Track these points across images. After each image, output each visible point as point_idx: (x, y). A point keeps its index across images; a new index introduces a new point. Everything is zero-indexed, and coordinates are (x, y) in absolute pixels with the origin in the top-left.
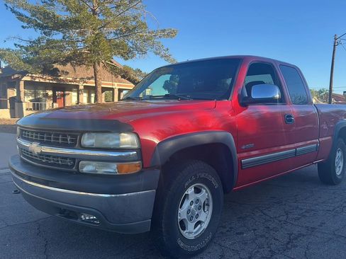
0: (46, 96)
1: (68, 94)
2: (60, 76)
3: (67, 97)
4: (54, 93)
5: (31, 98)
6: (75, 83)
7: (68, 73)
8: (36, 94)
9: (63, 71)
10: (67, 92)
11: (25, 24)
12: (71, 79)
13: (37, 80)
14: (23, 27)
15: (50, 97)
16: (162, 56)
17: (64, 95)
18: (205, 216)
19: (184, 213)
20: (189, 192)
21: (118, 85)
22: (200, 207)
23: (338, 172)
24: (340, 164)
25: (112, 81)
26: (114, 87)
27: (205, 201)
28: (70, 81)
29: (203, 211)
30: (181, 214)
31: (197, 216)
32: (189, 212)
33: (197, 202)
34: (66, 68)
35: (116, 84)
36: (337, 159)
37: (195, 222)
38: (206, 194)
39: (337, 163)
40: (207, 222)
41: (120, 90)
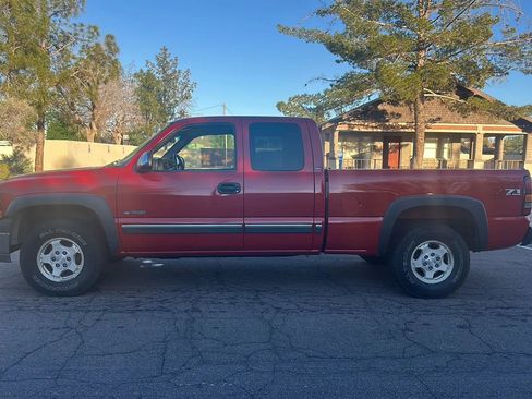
0: (374, 148)
1: (406, 145)
2: (388, 121)
3: (403, 150)
4: (385, 146)
5: (355, 153)
6: (409, 130)
7: (400, 116)
8: (360, 147)
9: (392, 114)
10: (403, 143)
11: (339, 58)
12: (404, 124)
13: (356, 129)
14: (338, 62)
15: (379, 150)
17: (400, 147)
18: (74, 267)
19: (47, 259)
20: (53, 243)
21: (484, 128)
22: (68, 259)
23: (429, 279)
24: (443, 267)
25: (473, 122)
26: (476, 132)
27: (77, 255)
28: (403, 127)
29: (73, 263)
30: (43, 258)
31: (65, 265)
32: (53, 259)
33: (65, 253)
34: (397, 109)
35: (480, 126)
36: (426, 257)
37: (62, 269)
38: (76, 248)
39: (425, 264)
40: (77, 273)
41: (486, 135)
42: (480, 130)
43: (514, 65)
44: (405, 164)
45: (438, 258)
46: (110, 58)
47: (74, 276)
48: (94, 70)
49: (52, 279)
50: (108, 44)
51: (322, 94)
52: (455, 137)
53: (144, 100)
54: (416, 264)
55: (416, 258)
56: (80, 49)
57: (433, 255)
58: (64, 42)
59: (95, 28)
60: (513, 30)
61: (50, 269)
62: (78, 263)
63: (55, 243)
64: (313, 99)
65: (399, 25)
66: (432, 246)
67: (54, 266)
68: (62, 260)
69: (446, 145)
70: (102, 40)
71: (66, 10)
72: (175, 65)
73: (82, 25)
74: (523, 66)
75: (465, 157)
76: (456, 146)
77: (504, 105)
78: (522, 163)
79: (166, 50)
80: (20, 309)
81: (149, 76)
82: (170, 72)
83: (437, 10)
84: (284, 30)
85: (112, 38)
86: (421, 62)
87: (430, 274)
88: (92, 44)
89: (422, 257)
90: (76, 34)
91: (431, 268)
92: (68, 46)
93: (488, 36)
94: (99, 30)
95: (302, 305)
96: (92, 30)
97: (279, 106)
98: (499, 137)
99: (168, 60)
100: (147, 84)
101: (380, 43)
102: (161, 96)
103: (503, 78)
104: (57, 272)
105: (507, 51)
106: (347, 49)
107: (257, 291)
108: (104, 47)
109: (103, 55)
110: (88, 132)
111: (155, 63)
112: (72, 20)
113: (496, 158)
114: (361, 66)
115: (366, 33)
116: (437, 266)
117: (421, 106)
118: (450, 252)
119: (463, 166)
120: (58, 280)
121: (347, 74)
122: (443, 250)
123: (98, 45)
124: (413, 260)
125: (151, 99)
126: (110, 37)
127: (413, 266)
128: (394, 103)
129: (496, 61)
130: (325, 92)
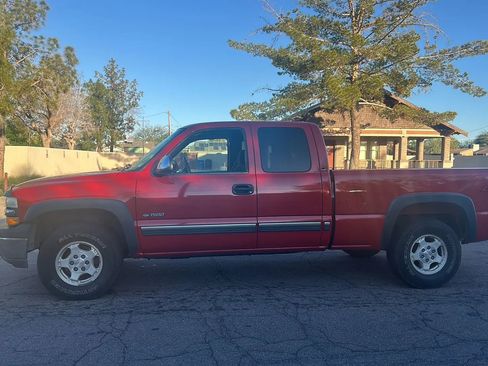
1: (339, 148)
2: (324, 127)
3: (337, 153)
6: (343, 135)
7: (334, 122)
9: (328, 121)
10: (337, 146)
11: (281, 70)
12: (338, 129)
14: (279, 74)
16: (457, 86)
17: (334, 150)
18: (93, 271)
19: (65, 263)
20: (71, 247)
21: (408, 132)
22: (87, 262)
23: (426, 270)
24: (438, 259)
25: (398, 127)
26: (401, 135)
27: (96, 259)
28: (338, 132)
29: (92, 266)
30: (61, 262)
31: (83, 269)
32: (72, 263)
33: (83, 257)
34: (332, 117)
35: (404, 131)
36: (423, 250)
37: (80, 273)
38: (94, 252)
39: (422, 256)
40: (96, 276)
41: (409, 138)
42: (404, 133)
43: (436, 77)
44: (339, 165)
45: (434, 251)
46: (70, 69)
47: (93, 279)
48: (54, 80)
49: (70, 283)
50: (68, 56)
51: (269, 102)
52: (382, 141)
53: (95, 109)
54: (415, 256)
55: (414, 251)
56: (39, 60)
57: (429, 248)
58: (24, 53)
59: (55, 41)
60: (434, 47)
61: (69, 274)
62: (96, 266)
63: (74, 246)
64: (261, 106)
65: (335, 41)
66: (428, 240)
67: (72, 270)
68: (80, 265)
69: (374, 148)
70: (61, 52)
71: (27, 24)
72: (123, 75)
73: (42, 38)
74: (445, 78)
75: (389, 158)
76: (384, 148)
77: (428, 112)
78: (441, 162)
79: (113, 62)
80: (44, 314)
81: (99, 85)
82: (117, 82)
83: (370, 28)
84: (233, 44)
85: (72, 50)
86: (356, 74)
87: (426, 266)
88: (52, 55)
89: (419, 250)
90: (36, 46)
91: (427, 260)
92: (27, 58)
93: (416, 51)
94: (59, 43)
95: (317, 301)
96: (52, 42)
97: (233, 113)
98: (420, 139)
99: (116, 70)
100: (97, 93)
101: (323, 57)
102: (111, 104)
103: (428, 87)
104: (75, 276)
105: (430, 65)
106: (292, 62)
107: (267, 287)
108: (64, 59)
109: (62, 66)
110: (44, 139)
111: (104, 73)
112: (33, 33)
113: (417, 158)
114: (302, 78)
115: (310, 47)
116: (433, 258)
117: (356, 113)
118: (444, 244)
119: (388, 166)
120: (76, 284)
121: (289, 85)
122: (437, 243)
123: (57, 56)
124: (412, 254)
125: (102, 107)
126: (69, 49)
127: (412, 260)
128: (329, 111)
129: (420, 72)
130: (271, 101)
